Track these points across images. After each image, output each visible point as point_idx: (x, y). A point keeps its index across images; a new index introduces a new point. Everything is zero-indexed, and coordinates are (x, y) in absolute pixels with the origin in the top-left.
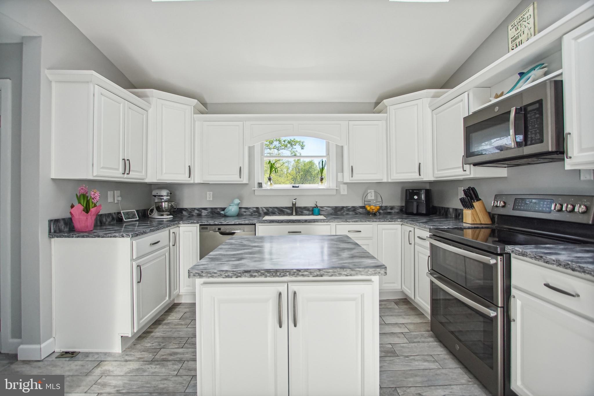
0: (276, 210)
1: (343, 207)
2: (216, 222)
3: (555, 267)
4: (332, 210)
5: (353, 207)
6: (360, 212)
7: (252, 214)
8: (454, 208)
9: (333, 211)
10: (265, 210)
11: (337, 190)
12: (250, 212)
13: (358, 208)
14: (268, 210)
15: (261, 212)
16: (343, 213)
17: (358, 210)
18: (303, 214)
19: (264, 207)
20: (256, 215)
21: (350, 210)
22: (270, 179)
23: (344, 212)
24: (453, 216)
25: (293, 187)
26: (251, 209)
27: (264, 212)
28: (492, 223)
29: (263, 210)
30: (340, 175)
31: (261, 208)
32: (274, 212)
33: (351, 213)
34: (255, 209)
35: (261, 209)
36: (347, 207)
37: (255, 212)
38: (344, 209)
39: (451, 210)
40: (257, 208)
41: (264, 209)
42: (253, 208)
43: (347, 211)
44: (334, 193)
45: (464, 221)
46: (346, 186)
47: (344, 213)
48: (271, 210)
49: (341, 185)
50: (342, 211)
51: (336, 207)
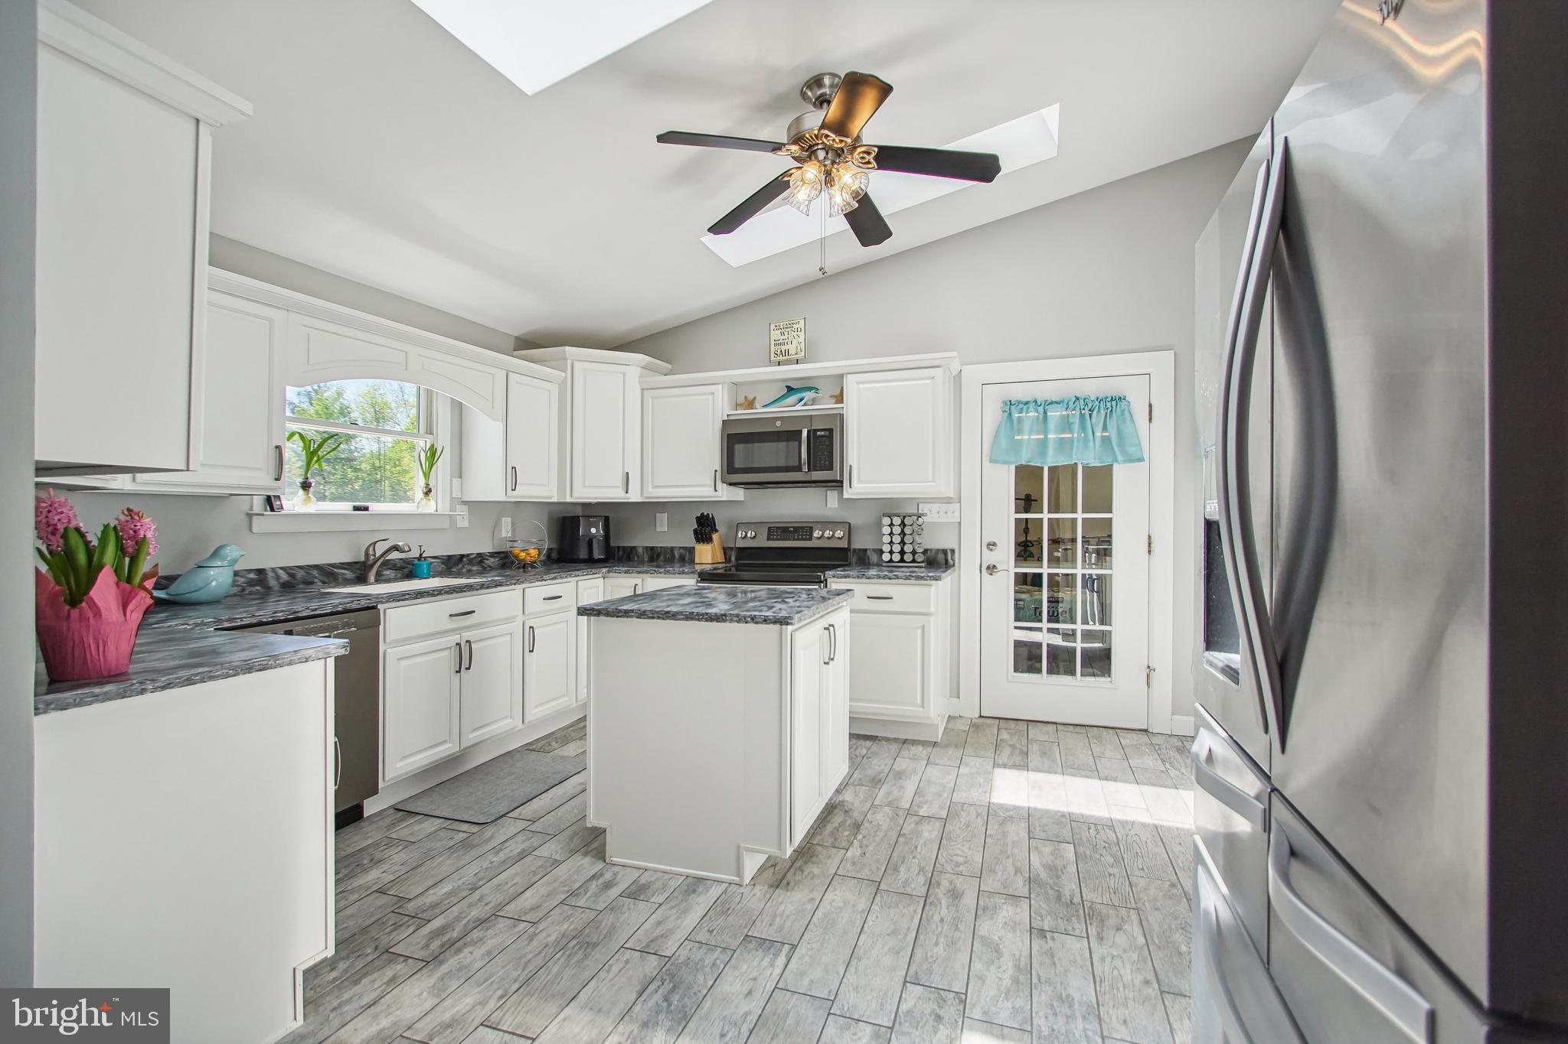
0: (315, 573)
1: (462, 556)
2: (280, 614)
3: (875, 581)
4: (443, 563)
5: (479, 555)
6: (491, 565)
7: (243, 590)
8: (647, 547)
9: (443, 566)
10: (284, 577)
11: (450, 516)
12: (238, 586)
13: (487, 558)
14: (292, 576)
15: (272, 583)
16: (462, 569)
17: (486, 561)
18: (383, 578)
19: (281, 568)
20: (257, 593)
21: (474, 561)
22: (306, 486)
23: (463, 567)
24: (646, 559)
25: (356, 508)
26: (242, 577)
27: (281, 581)
28: (724, 561)
29: (278, 577)
30: (456, 481)
31: (273, 570)
32: (310, 580)
33: (475, 568)
34: (252, 576)
35: (271, 574)
36: (468, 555)
37: (251, 583)
38: (464, 560)
39: (640, 550)
40: (261, 572)
41: (281, 572)
42: (245, 573)
43: (468, 564)
44: (446, 524)
45: (697, 561)
46: (466, 508)
47: (465, 570)
48: (300, 574)
49: (457, 506)
50: (460, 566)
51: (450, 557)
